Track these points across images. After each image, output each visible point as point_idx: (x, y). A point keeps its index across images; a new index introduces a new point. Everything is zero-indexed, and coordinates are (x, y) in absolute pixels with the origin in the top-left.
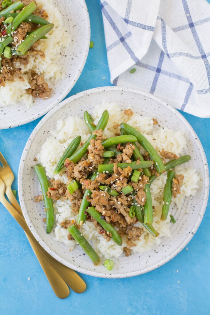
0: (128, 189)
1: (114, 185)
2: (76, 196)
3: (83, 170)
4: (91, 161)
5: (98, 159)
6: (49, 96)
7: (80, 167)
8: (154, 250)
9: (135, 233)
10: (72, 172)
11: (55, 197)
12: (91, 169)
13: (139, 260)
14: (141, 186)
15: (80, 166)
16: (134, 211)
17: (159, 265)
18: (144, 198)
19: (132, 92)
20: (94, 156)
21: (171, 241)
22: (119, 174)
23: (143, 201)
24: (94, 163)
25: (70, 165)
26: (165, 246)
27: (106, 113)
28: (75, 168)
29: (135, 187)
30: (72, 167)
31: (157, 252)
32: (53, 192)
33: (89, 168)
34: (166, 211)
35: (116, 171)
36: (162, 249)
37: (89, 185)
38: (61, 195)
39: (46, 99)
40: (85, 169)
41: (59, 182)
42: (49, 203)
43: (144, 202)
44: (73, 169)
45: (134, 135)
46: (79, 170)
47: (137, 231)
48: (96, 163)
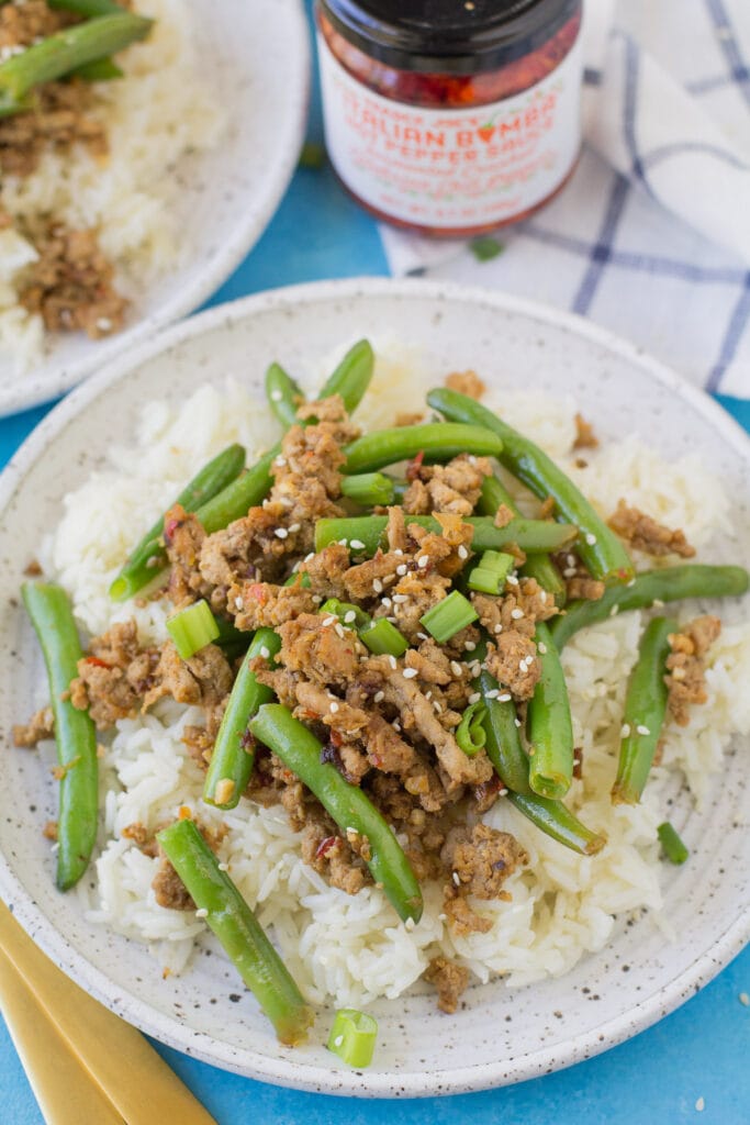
0: (451, 612)
1: (386, 602)
2: (204, 672)
3: (242, 553)
4: (286, 502)
5: (314, 494)
6: (121, 318)
7: (229, 538)
8: (581, 987)
9: (485, 854)
10: (191, 563)
11: (105, 701)
12: (281, 541)
13: (507, 1031)
14: (517, 613)
15: (234, 536)
16: (482, 724)
18: (529, 660)
20: (298, 481)
21: (667, 943)
22: (412, 546)
23: (524, 668)
24: (300, 511)
25: (185, 527)
26: (632, 967)
28: (206, 541)
29: (487, 613)
30: (194, 538)
31: (596, 998)
32: (95, 676)
33: (275, 537)
34: (635, 762)
35: (398, 540)
36: (618, 985)
37: (267, 601)
38: (138, 688)
40: (255, 549)
41: (132, 628)
42: (79, 738)
43: (529, 674)
44: (199, 549)
46: (227, 551)
47: (497, 845)
48: (308, 516)
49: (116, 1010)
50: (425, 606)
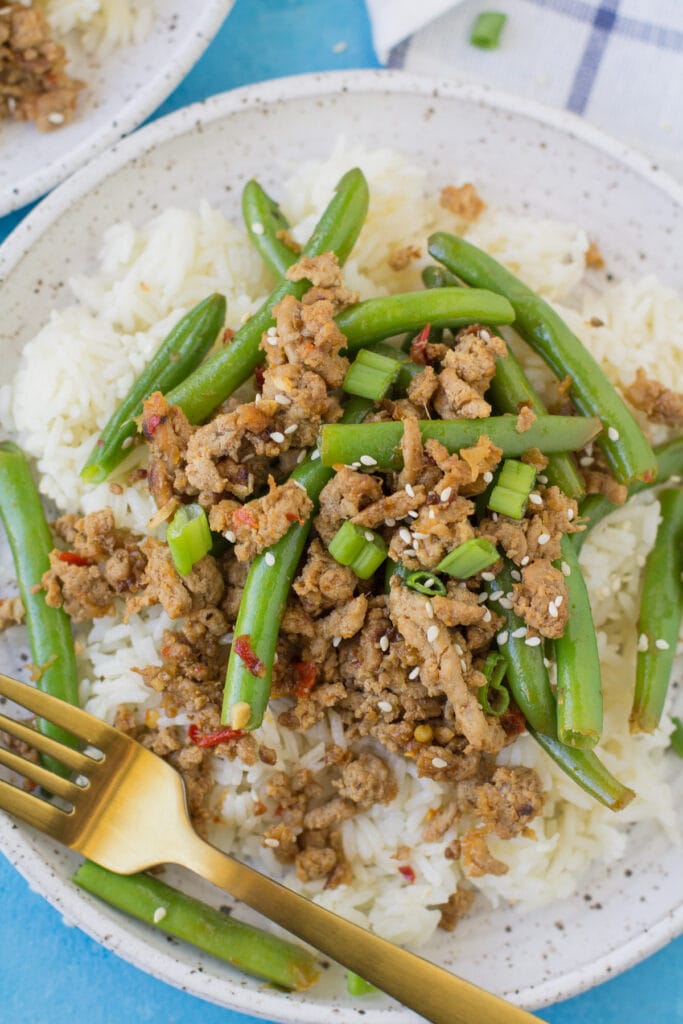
0: (472, 552)
1: (403, 534)
3: (233, 454)
4: (281, 400)
5: (315, 393)
6: (71, 110)
7: (218, 435)
8: (583, 893)
9: (510, 798)
10: (176, 461)
11: (82, 602)
12: (276, 445)
13: (507, 945)
14: (544, 539)
15: (221, 435)
17: (613, 966)
18: (559, 600)
19: (482, 104)
20: (296, 376)
21: (671, 846)
22: (429, 465)
23: (553, 612)
24: (297, 412)
25: (169, 422)
26: (636, 872)
27: (353, 184)
28: (193, 441)
29: (514, 545)
30: (177, 434)
31: (598, 907)
32: (72, 576)
33: (271, 440)
35: (415, 459)
36: (621, 892)
38: (117, 588)
39: (54, 127)
40: (246, 446)
41: (109, 523)
42: (55, 635)
43: (559, 618)
44: (184, 447)
45: (497, 290)
46: (215, 454)
48: (307, 416)
50: (448, 543)
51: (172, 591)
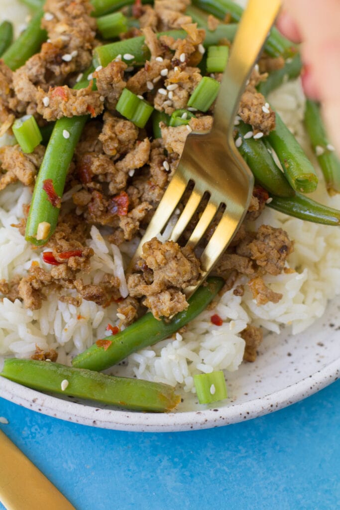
1: (161, 91)
4: (64, 38)
5: (83, 28)
7: (30, 69)
8: (328, 323)
10: (7, 92)
12: (68, 63)
15: (33, 66)
18: (267, 105)
20: (69, 22)
22: (166, 51)
23: (266, 111)
24: (75, 42)
28: (15, 76)
30: (5, 75)
33: (63, 61)
35: (156, 49)
40: (49, 73)
43: (271, 114)
44: (11, 81)
46: (31, 78)
47: (276, 237)
48: (81, 44)
49: (35, 408)
50: (190, 88)
51: (24, 166)
